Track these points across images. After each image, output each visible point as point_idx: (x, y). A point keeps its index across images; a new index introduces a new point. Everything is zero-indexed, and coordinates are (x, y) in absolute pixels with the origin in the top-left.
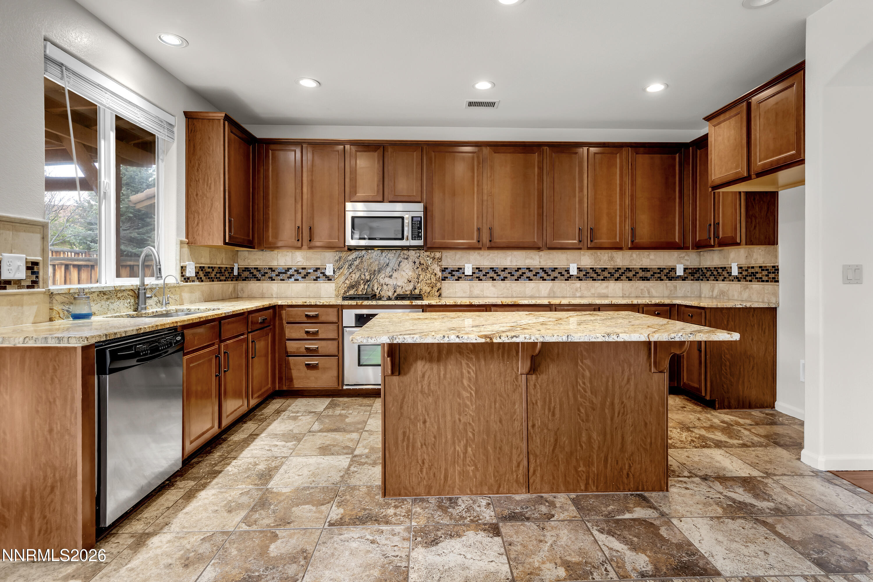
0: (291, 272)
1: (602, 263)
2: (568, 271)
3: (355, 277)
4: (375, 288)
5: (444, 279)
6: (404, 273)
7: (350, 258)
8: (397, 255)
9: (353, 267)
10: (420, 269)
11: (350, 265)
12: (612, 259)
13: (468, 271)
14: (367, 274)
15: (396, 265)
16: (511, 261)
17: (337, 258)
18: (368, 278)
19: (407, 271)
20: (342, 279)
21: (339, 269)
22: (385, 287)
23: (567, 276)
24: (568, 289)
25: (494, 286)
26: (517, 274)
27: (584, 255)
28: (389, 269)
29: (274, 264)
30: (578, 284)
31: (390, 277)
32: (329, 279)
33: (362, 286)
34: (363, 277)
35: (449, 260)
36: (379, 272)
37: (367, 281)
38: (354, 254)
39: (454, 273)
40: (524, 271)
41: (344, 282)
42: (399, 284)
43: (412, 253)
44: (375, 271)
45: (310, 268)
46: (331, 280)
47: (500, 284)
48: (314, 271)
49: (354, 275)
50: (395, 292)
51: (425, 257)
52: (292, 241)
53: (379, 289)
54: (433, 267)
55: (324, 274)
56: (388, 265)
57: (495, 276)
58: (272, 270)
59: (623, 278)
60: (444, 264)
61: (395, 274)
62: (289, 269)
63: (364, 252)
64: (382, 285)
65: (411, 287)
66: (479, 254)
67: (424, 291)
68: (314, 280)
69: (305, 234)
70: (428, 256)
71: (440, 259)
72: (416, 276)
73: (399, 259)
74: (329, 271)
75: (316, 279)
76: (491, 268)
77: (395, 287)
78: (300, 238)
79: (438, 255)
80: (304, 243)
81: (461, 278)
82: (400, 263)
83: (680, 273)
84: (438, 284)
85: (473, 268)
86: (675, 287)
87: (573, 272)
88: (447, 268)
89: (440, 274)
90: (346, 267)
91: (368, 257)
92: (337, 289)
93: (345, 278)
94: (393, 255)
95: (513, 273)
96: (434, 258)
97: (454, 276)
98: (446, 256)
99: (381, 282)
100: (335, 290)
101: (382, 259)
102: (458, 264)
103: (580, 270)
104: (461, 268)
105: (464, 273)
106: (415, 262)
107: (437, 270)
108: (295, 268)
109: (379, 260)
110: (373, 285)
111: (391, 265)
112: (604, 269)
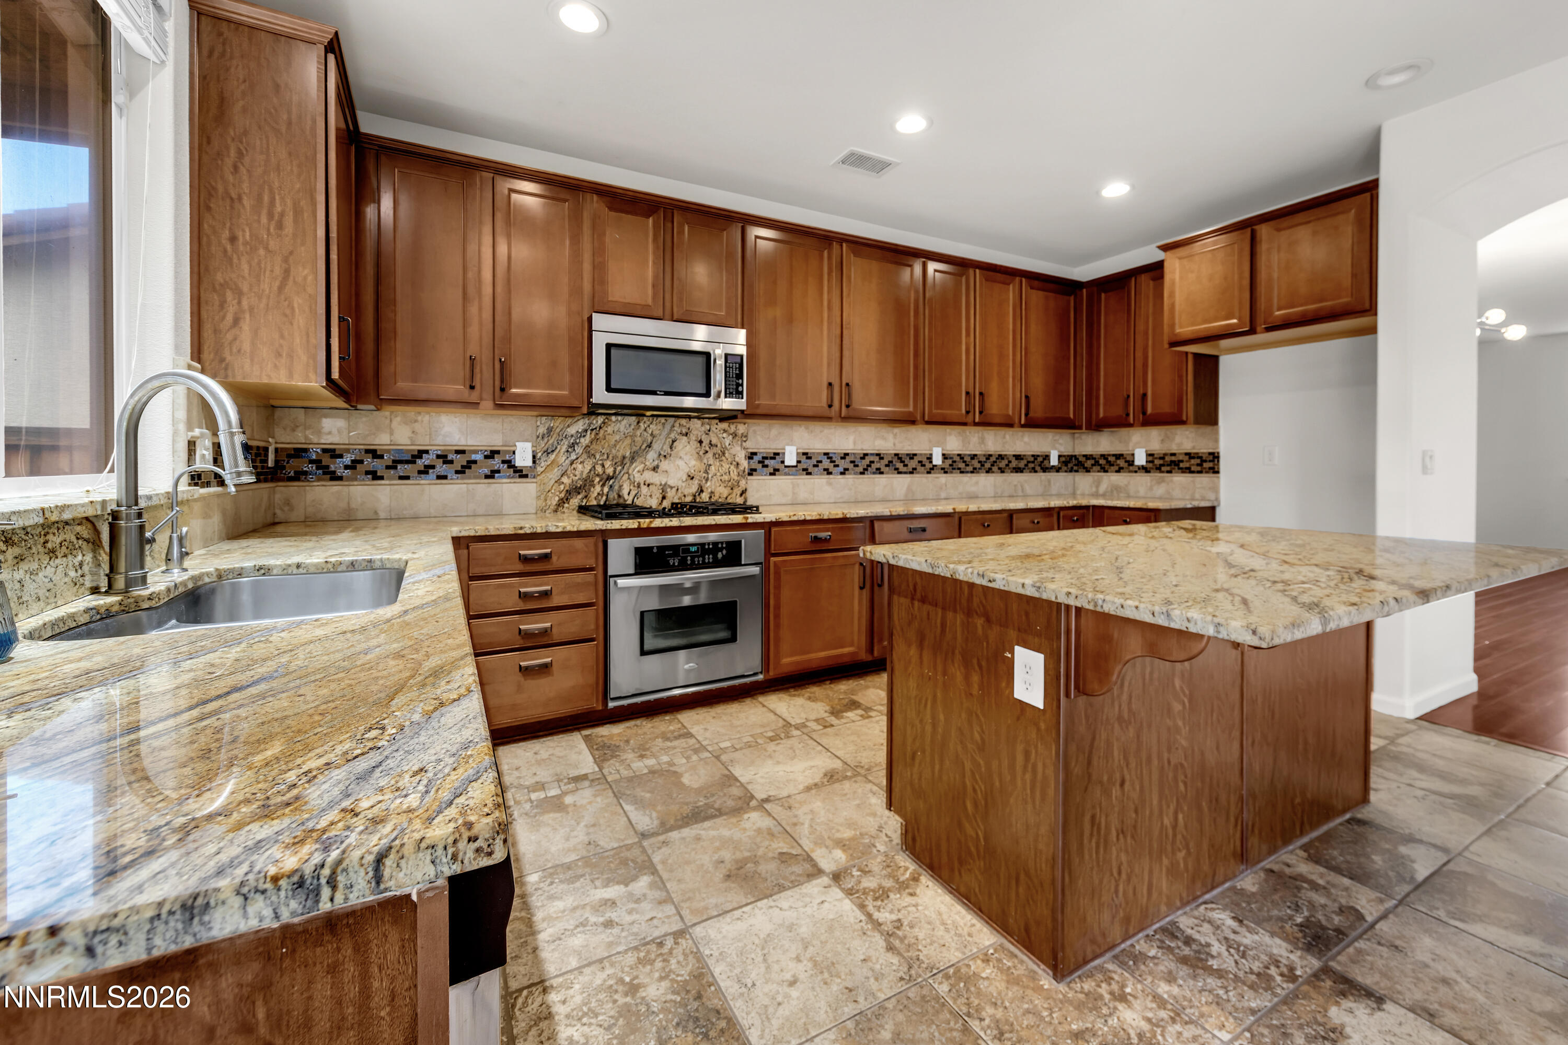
0: (426, 460)
1: (971, 447)
2: (930, 458)
3: (582, 469)
4: (625, 492)
5: (752, 472)
6: (680, 463)
7: (572, 430)
8: (668, 427)
9: (579, 450)
10: (710, 455)
11: (572, 446)
12: (982, 441)
13: (791, 460)
14: (608, 464)
15: (667, 448)
16: (855, 443)
17: (542, 430)
18: (610, 471)
19: (686, 458)
20: (555, 473)
21: (547, 452)
22: (644, 489)
23: (929, 466)
24: (931, 486)
25: (830, 484)
26: (863, 464)
27: (951, 434)
28: (652, 455)
30: (943, 478)
31: (655, 469)
32: (521, 473)
33: (598, 488)
34: (599, 469)
35: (759, 438)
36: (633, 459)
37: (609, 478)
38: (581, 423)
39: (767, 462)
40: (872, 458)
41: (558, 482)
42: (671, 483)
43: (696, 424)
44: (624, 458)
45: (476, 452)
46: (526, 476)
47: (838, 479)
48: (486, 457)
49: (580, 467)
50: (664, 498)
51: (719, 433)
52: (457, 389)
53: (633, 493)
54: (733, 451)
55: (509, 464)
56: (649, 446)
57: (831, 467)
58: (375, 454)
59: (995, 469)
60: (751, 445)
61: (664, 465)
62: (421, 453)
63: (600, 420)
64: (639, 486)
65: (694, 488)
66: (807, 428)
67: (717, 495)
68: (487, 477)
69: (486, 375)
70: (725, 431)
71: (745, 437)
72: (703, 468)
73: (672, 436)
74: (523, 459)
75: (491, 475)
76: (825, 454)
77: (664, 488)
78: (477, 383)
79: (741, 429)
80: (485, 396)
81: (778, 470)
82: (673, 441)
83: (1054, 461)
84: (743, 483)
85: (798, 454)
86: (1049, 481)
87: (937, 460)
88: (755, 454)
89: (745, 464)
90: (564, 448)
91: (610, 430)
92: (543, 494)
93: (560, 473)
94: (660, 427)
95: (858, 461)
96: (735, 435)
97: (767, 466)
98: (755, 432)
99: (637, 480)
100: (538, 497)
101: (638, 433)
102: (773, 446)
103: (945, 457)
104: (778, 454)
105: (783, 462)
106: (701, 442)
107: (741, 456)
108: (439, 450)
109: (633, 436)
110: (621, 486)
111: (656, 446)
112: (973, 457)
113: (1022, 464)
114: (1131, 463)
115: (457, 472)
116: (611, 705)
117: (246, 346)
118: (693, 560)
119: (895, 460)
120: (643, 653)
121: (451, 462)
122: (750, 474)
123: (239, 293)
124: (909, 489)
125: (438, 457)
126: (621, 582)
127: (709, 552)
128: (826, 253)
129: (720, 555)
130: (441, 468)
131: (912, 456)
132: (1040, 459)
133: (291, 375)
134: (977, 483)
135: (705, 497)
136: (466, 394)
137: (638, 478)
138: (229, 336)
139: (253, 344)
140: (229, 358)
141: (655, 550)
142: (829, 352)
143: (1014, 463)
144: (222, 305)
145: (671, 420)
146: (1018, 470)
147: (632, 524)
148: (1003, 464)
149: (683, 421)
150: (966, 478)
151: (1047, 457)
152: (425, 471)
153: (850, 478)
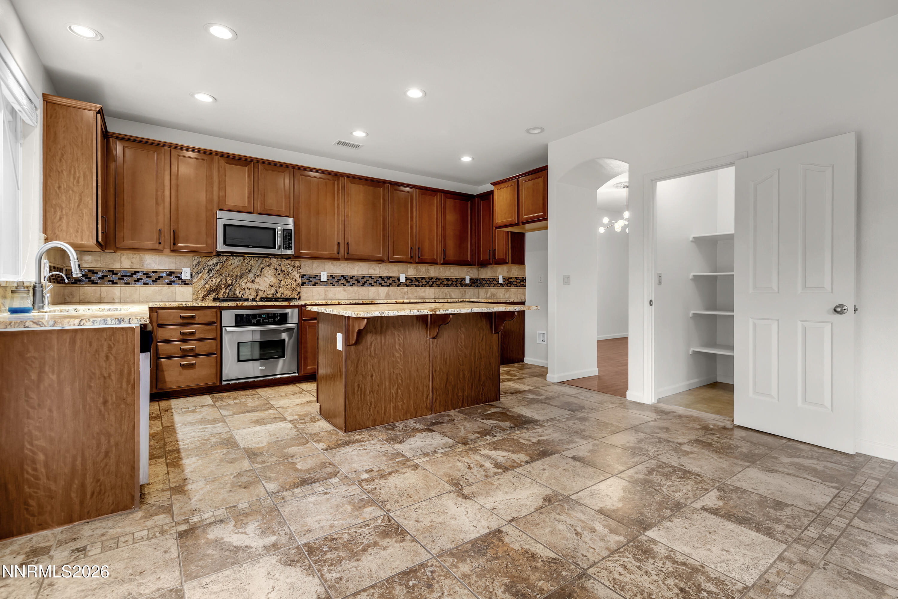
0: (138, 275)
1: (421, 274)
2: (399, 279)
3: (215, 281)
4: (237, 292)
5: (303, 284)
6: (266, 279)
7: (211, 263)
8: (259, 262)
9: (214, 272)
10: (281, 275)
11: (211, 270)
12: (427, 271)
13: (324, 278)
14: (228, 279)
15: (259, 272)
16: (358, 271)
17: (195, 262)
18: (230, 282)
19: (269, 277)
20: (202, 283)
21: (198, 273)
22: (247, 291)
23: (398, 283)
24: (399, 293)
25: (345, 291)
26: (363, 281)
27: (410, 268)
28: (251, 275)
29: (116, 266)
30: (406, 289)
31: (253, 282)
32: (185, 283)
33: (224, 290)
34: (224, 281)
35: (307, 268)
36: (241, 277)
37: (229, 285)
38: (215, 259)
39: (311, 279)
40: (367, 278)
41: (204, 287)
42: (261, 288)
43: (274, 261)
44: (237, 276)
45: (163, 272)
46: (187, 284)
47: (349, 289)
48: (168, 275)
49: (214, 280)
50: (257, 295)
51: (286, 265)
52: (152, 244)
53: (241, 293)
54: (293, 274)
55: (179, 278)
56: (250, 271)
57: (345, 282)
58: (113, 272)
59: (435, 285)
60: (303, 271)
61: (257, 280)
62: (135, 273)
63: (225, 258)
64: (244, 289)
65: (273, 291)
66: (332, 264)
67: (285, 295)
68: (168, 284)
69: (167, 237)
70: (289, 264)
71: (299, 267)
72: (277, 281)
73: (262, 266)
74: (186, 275)
75: (170, 283)
76: (342, 276)
77: (257, 291)
78: (162, 241)
79: (297, 263)
80: (166, 247)
81: (317, 283)
82: (262, 269)
83: (467, 281)
84: (298, 289)
85: (327, 276)
86: (465, 292)
87: (403, 280)
88: (305, 275)
89: (299, 280)
90: (206, 271)
91: (229, 263)
92: (196, 292)
93: (204, 283)
94: (255, 262)
95: (360, 280)
96: (294, 266)
97: (311, 281)
98: (305, 265)
99: (243, 287)
100: (193, 294)
101: (244, 265)
102: (315, 272)
103: (407, 278)
104: (317, 276)
105: (320, 280)
106: (276, 269)
107: (297, 276)
108: (144, 271)
109: (241, 266)
110: (235, 290)
111: (253, 271)
112: (422, 279)
113: (450, 283)
114: (498, 282)
115: (153, 281)
116: (224, 383)
117: (64, 228)
118: (263, 320)
119: (379, 279)
120: (239, 361)
121: (150, 277)
122: (302, 285)
123: (62, 208)
124: (387, 294)
125: (144, 274)
126: (228, 329)
127: (271, 317)
128: (336, 182)
129: (276, 319)
130: (145, 280)
131: (389, 278)
132: (460, 280)
133: (82, 240)
134: (424, 291)
135: (279, 295)
136: (157, 246)
137: (244, 285)
138: (58, 224)
139: (67, 227)
140: (57, 233)
141: (245, 316)
142: (338, 228)
143: (445, 283)
144: (55, 212)
145: (261, 259)
146: (448, 286)
147: (234, 304)
148: (439, 282)
149: (267, 260)
150: (418, 289)
151: (464, 279)
152: (138, 280)
153: (355, 288)
